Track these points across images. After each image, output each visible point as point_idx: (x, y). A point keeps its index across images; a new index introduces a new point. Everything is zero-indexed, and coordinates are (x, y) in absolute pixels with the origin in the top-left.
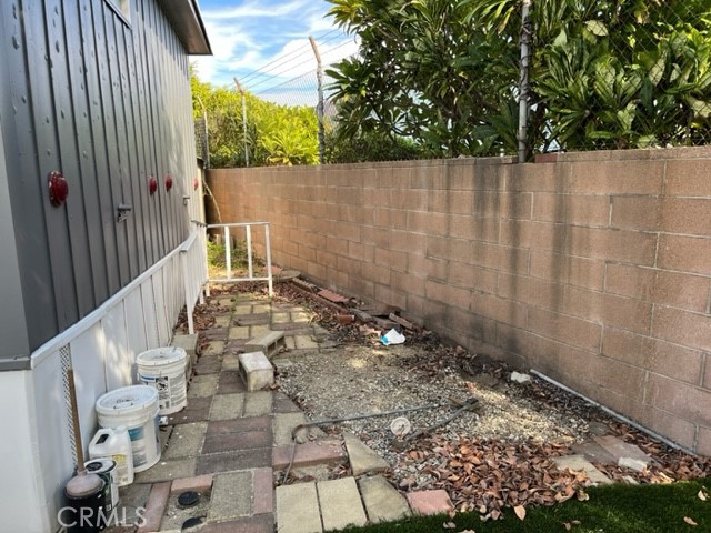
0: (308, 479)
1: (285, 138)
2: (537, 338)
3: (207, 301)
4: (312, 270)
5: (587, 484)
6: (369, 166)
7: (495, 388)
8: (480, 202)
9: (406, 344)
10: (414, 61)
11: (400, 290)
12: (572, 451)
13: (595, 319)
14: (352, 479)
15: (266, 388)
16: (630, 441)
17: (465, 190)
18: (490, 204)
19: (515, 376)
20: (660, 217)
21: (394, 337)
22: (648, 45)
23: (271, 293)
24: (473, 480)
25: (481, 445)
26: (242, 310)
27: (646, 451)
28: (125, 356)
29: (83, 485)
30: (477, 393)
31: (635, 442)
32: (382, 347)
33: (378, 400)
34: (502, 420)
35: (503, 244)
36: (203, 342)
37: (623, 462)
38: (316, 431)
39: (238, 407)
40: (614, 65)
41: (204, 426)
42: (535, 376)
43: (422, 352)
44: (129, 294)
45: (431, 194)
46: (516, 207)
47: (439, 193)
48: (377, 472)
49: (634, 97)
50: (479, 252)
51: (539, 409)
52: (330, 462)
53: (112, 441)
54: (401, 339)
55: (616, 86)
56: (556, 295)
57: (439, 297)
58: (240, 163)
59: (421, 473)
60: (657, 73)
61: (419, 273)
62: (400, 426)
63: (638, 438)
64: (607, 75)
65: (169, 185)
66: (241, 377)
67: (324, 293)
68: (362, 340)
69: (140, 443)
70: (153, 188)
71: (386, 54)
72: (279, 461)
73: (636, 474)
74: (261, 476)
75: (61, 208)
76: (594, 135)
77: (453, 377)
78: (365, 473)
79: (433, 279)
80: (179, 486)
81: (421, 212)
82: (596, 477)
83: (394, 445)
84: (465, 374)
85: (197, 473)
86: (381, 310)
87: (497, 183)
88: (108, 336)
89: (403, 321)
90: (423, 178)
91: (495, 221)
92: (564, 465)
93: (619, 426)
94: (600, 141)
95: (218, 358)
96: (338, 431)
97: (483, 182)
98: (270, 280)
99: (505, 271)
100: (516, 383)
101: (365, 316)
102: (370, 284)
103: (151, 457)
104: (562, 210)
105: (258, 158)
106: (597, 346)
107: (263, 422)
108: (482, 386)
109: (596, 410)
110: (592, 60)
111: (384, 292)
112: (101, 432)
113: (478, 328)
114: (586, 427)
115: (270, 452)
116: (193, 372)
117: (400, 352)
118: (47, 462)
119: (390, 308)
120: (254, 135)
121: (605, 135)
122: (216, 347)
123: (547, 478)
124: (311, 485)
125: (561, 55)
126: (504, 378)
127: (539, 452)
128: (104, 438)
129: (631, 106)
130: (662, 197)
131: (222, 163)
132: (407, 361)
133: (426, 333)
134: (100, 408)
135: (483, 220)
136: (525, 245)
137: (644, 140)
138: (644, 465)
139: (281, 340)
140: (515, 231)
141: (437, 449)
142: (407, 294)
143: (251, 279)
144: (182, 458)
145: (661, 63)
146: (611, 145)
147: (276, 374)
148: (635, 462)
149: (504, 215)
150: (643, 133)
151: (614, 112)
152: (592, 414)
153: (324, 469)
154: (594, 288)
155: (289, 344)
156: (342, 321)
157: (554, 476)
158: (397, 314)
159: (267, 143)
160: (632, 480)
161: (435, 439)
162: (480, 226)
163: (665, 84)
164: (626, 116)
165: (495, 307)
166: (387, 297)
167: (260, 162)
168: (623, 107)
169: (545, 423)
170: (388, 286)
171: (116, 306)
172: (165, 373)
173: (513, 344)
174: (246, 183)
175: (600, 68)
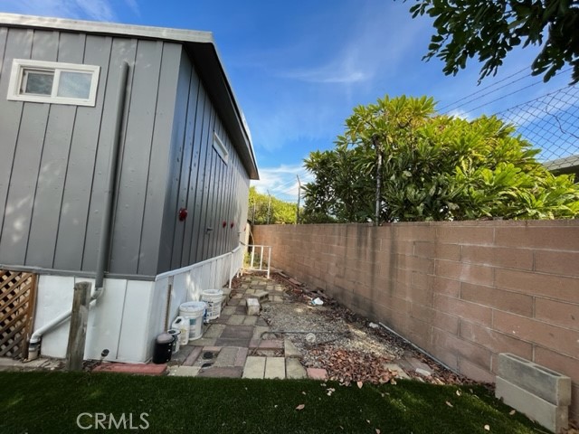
0: (264, 356)
1: (284, 214)
2: (382, 307)
3: (241, 277)
4: (288, 270)
5: (397, 377)
6: (315, 226)
7: (361, 329)
8: (359, 242)
9: (323, 305)
10: (336, 185)
11: (323, 280)
12: (393, 362)
13: (408, 299)
14: (283, 358)
15: (255, 315)
16: (424, 362)
17: (353, 237)
18: (363, 243)
19: (371, 325)
20: (435, 252)
21: (318, 301)
22: (429, 180)
23: (268, 277)
24: (340, 367)
25: (347, 352)
26: (254, 283)
27: (432, 368)
28: (198, 291)
29: (164, 338)
30: (353, 330)
31: (427, 363)
32: (312, 305)
33: (304, 327)
34: (361, 343)
35: (369, 262)
36: (234, 293)
37: (418, 370)
38: (273, 336)
39: (241, 321)
40: (415, 188)
41: (224, 326)
42: (381, 326)
43: (330, 310)
44: (205, 264)
45: (339, 239)
46: (374, 245)
47: (343, 237)
48: (295, 357)
49: (423, 201)
50: (358, 264)
51: (381, 341)
52: (275, 350)
53: (182, 323)
54: (322, 303)
55: (415, 197)
56: (391, 286)
57: (340, 285)
58: (265, 223)
59: (316, 360)
60: (432, 191)
61: (332, 274)
62: (311, 338)
63: (429, 361)
64: (412, 192)
65: (232, 226)
66: (245, 309)
67: (291, 280)
68: (304, 301)
69: (194, 327)
70: (224, 225)
71: (326, 182)
72: (252, 346)
73: (424, 378)
74: (242, 351)
75: (183, 222)
76: (407, 216)
77: (341, 321)
78: (291, 357)
79: (338, 276)
80: (206, 349)
81: (335, 246)
82: (402, 375)
83: (306, 346)
84: (348, 321)
85: (215, 345)
86: (314, 289)
87: (366, 235)
88: (192, 278)
89: (324, 295)
90: (337, 231)
91: (365, 251)
92: (386, 367)
93: (419, 354)
94: (410, 219)
95: (239, 300)
96: (282, 337)
97: (360, 233)
98: (268, 271)
99: (369, 274)
100: (371, 328)
101: (307, 291)
102: (311, 277)
103: (198, 336)
104: (393, 248)
105: (272, 221)
106: (409, 312)
107: (250, 328)
108: (356, 328)
109: (408, 345)
110: (406, 186)
111: (317, 281)
112: (179, 318)
113: (356, 301)
114: (402, 352)
115: (250, 341)
116: (226, 303)
117: (319, 308)
118: (152, 326)
119: (318, 288)
120: (272, 212)
121: (411, 216)
122: (239, 296)
123: (377, 371)
124: (264, 358)
125: (393, 184)
126: (366, 325)
127: (376, 360)
128: (179, 321)
129: (422, 204)
130: (436, 243)
131: (259, 223)
132: (321, 312)
133: (333, 301)
134: (181, 308)
135: (360, 251)
136: (378, 262)
137: (428, 219)
138: (429, 374)
139: (267, 296)
140: (374, 256)
141: (326, 351)
142: (326, 282)
143: (260, 270)
144: (211, 338)
145: (434, 187)
146: (414, 220)
147: (261, 310)
148: (424, 372)
149: (369, 249)
150: (428, 216)
151: (415, 207)
152: (407, 347)
153: (272, 353)
154: (407, 284)
155: (271, 298)
156: (296, 292)
157: (381, 371)
158: (322, 291)
159: (277, 215)
160: (421, 379)
161: (327, 346)
162: (359, 253)
163: (436, 196)
164: (420, 208)
165: (364, 291)
166: (318, 283)
167: (273, 223)
168: (419, 205)
169: (382, 347)
170: (319, 279)
171: (198, 267)
172: (213, 299)
173: (371, 309)
174: (267, 231)
175: (409, 189)
